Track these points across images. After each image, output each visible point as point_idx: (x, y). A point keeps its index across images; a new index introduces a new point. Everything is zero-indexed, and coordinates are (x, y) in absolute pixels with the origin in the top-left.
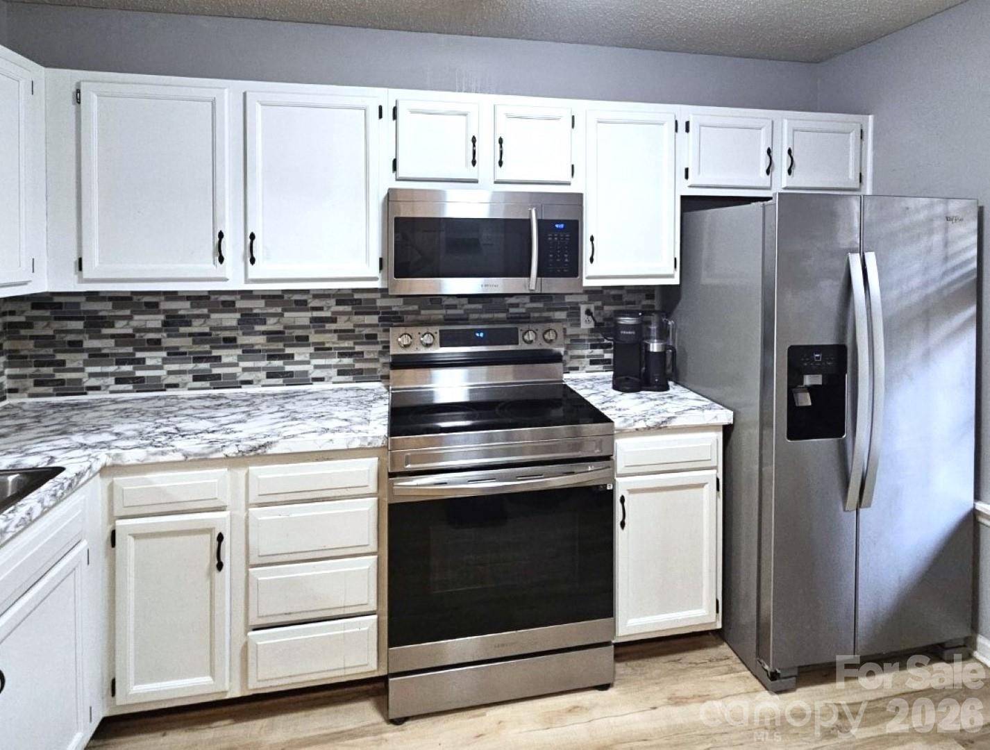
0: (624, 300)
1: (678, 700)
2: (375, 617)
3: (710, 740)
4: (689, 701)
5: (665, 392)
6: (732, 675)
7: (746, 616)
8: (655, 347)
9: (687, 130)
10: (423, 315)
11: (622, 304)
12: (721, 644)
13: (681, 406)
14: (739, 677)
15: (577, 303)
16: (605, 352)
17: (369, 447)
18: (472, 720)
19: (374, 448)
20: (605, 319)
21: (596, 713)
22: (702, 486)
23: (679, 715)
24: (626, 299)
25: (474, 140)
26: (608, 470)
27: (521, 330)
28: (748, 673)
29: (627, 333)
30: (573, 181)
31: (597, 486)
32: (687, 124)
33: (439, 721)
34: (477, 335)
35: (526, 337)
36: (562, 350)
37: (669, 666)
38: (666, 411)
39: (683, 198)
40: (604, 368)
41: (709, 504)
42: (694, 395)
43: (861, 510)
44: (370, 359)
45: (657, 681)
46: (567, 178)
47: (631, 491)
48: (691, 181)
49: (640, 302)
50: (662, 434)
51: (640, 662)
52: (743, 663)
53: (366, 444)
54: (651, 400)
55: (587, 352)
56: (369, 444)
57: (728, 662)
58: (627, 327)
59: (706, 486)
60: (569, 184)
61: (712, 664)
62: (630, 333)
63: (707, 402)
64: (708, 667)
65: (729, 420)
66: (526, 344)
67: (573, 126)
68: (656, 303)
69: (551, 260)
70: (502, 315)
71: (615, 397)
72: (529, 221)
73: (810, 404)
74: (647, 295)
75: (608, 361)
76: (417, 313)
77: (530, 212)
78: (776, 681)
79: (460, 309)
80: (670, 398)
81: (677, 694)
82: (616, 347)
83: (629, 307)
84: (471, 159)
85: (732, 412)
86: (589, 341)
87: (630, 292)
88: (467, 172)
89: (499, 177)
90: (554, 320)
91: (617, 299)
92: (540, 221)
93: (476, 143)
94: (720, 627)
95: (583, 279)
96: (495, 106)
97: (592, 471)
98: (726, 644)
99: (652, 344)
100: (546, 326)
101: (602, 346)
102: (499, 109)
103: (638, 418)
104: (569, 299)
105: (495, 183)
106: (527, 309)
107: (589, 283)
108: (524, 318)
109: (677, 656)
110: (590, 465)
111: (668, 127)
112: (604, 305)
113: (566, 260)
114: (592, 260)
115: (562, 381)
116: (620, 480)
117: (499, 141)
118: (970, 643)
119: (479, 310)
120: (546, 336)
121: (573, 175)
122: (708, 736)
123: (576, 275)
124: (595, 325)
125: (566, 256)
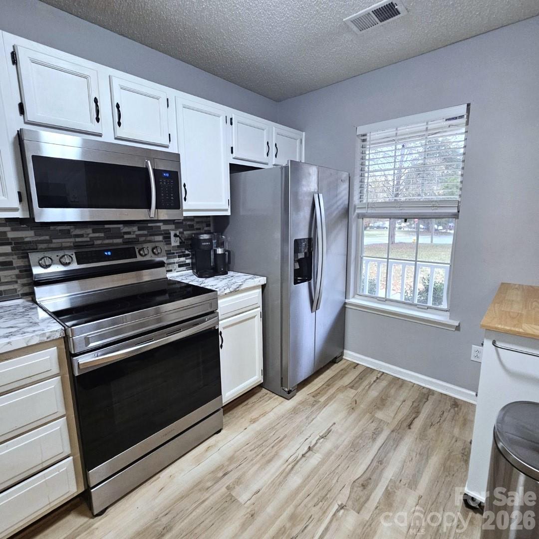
0: (195, 227)
1: (254, 421)
2: (71, 458)
4: (259, 418)
5: (227, 275)
6: (271, 399)
8: (220, 251)
9: (231, 124)
10: (54, 243)
11: (194, 230)
12: (262, 389)
13: (241, 279)
14: (274, 399)
15: (168, 230)
16: (186, 259)
17: (48, 340)
18: (152, 484)
19: (53, 340)
20: (185, 240)
21: (220, 445)
22: (254, 317)
23: (257, 426)
24: (196, 226)
25: (96, 101)
26: (215, 318)
27: (137, 248)
28: (277, 396)
30: (171, 145)
31: (211, 328)
32: (231, 119)
33: (131, 497)
34: (106, 253)
35: (141, 252)
36: (164, 259)
37: (244, 408)
38: (235, 282)
39: (230, 164)
40: (187, 268)
41: (258, 323)
42: (242, 274)
43: (316, 311)
44: (6, 282)
45: (242, 417)
46: (166, 142)
47: (224, 328)
48: (234, 155)
49: (203, 228)
50: (237, 294)
52: (273, 393)
53: (45, 339)
54: (224, 279)
55: (176, 260)
56: (48, 338)
57: (268, 395)
58: (205, 240)
59: (256, 317)
60: (167, 147)
61: (261, 399)
62: (207, 244)
63: (250, 276)
64: (261, 401)
65: (265, 282)
66: (143, 257)
67: (168, 106)
68: (212, 228)
69: (163, 198)
70: (119, 241)
71: (203, 280)
72: (147, 169)
73: (299, 267)
74: (207, 224)
75: (188, 264)
76: (50, 242)
77: (147, 163)
78: (289, 395)
79: (86, 237)
80: (232, 276)
81: (253, 418)
82: (193, 255)
83: (197, 231)
84: (95, 116)
85: (265, 278)
86: (177, 253)
87: (198, 223)
88: (93, 127)
89: (119, 134)
90: (155, 242)
91: (191, 227)
92: (154, 170)
93: (98, 104)
94: (262, 381)
95: (183, 211)
96: (109, 76)
97: (208, 320)
98: (264, 389)
99: (218, 249)
100: (153, 245)
101: (185, 256)
102: (114, 80)
103: (226, 288)
104: (164, 227)
105: (116, 139)
106: (137, 235)
107: (185, 214)
108: (136, 241)
109: (246, 403)
110: (207, 318)
111: (222, 120)
112: (184, 230)
113: (172, 198)
114: (185, 199)
115: (167, 278)
116: (220, 322)
117: (117, 106)
118: (342, 354)
119: (102, 237)
120: (155, 251)
121: (170, 141)
122: (273, 428)
123: (179, 208)
124: (180, 243)
125: (172, 195)
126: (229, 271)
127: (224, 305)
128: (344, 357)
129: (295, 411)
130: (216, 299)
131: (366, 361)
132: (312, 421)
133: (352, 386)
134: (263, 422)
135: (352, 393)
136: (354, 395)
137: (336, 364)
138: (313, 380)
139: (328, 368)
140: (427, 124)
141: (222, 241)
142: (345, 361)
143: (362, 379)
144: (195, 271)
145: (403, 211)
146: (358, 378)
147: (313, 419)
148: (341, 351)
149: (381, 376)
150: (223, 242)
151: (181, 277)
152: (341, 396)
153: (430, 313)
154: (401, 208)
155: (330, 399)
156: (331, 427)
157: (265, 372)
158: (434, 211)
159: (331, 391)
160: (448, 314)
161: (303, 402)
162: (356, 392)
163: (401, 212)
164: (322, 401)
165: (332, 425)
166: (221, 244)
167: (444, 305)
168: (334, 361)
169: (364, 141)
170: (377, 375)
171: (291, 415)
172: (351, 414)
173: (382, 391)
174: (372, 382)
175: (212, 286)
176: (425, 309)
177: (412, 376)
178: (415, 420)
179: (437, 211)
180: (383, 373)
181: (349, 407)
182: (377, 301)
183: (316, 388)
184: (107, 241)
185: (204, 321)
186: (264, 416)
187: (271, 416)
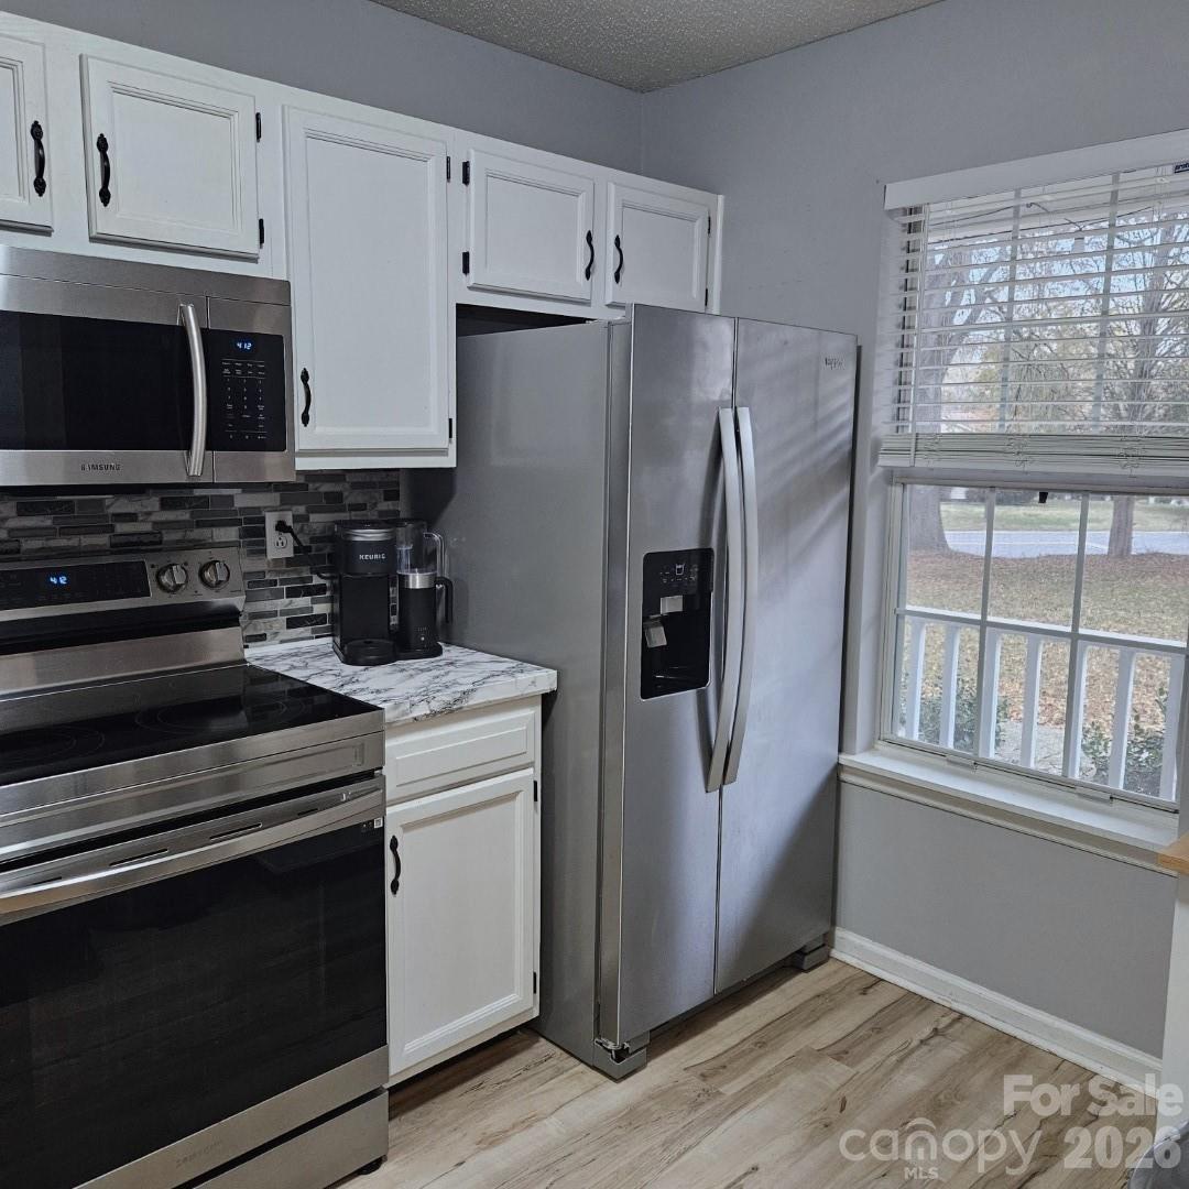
0: (347, 502)
1: (491, 1140)
3: (551, 1171)
4: (509, 1133)
5: (438, 658)
6: (561, 1077)
7: (577, 984)
8: (417, 581)
9: (466, 181)
11: (342, 510)
12: (535, 1041)
13: (477, 673)
14: (570, 1076)
15: (258, 509)
16: (314, 602)
20: (313, 540)
22: (512, 797)
23: (498, 1158)
24: (352, 498)
25: (36, 131)
26: (375, 793)
27: (153, 566)
28: (582, 1067)
29: (371, 557)
30: (263, 254)
31: (358, 826)
32: (466, 166)
34: (54, 580)
35: (165, 579)
36: (238, 602)
37: (467, 1098)
38: (455, 683)
39: (460, 307)
40: (313, 631)
41: (524, 818)
42: (487, 657)
43: (725, 788)
45: (455, 1125)
46: (251, 246)
47: (407, 828)
48: (472, 278)
49: (374, 505)
50: (456, 720)
51: (420, 1109)
52: (572, 1055)
54: (422, 671)
55: (282, 603)
57: (552, 1062)
58: (369, 547)
59: (519, 797)
60: (252, 259)
61: (529, 1073)
62: (376, 556)
63: (508, 664)
64: (525, 1080)
65: (551, 685)
66: (167, 595)
67: (259, 136)
68: (402, 507)
69: (231, 416)
70: (102, 540)
71: (355, 673)
72: (183, 331)
73: (665, 643)
74: (386, 493)
75: (320, 619)
77: (183, 312)
78: (620, 1064)
80: (452, 663)
81: (489, 1132)
82: (334, 588)
83: (354, 515)
84: (33, 176)
85: (555, 672)
86: (283, 582)
87: (355, 486)
88: (27, 208)
89: (102, 228)
90: (213, 545)
91: (334, 501)
92: (205, 334)
93: (43, 141)
94: (536, 1013)
95: (294, 455)
96: (81, 57)
97: (347, 801)
98: (542, 1040)
99: (411, 575)
100: (203, 556)
101: (309, 591)
102: (93, 68)
103: (416, 699)
104: (242, 501)
105: (93, 239)
106: (155, 523)
107: (303, 464)
108: (151, 543)
109: (476, 1081)
110: (345, 792)
111: (435, 168)
112: (311, 510)
113: (261, 417)
114: (305, 419)
115: (244, 661)
116: (389, 810)
117: (98, 145)
118: (827, 941)
119: (46, 528)
120: (207, 574)
121: (262, 240)
122: (548, 1167)
123: (282, 447)
124: (296, 550)
125: (261, 408)
126: (449, 643)
127: (403, 755)
128: (835, 953)
129: (632, 1118)
130: (379, 734)
131: (905, 971)
132: (680, 1155)
133: (841, 1052)
134: (521, 1146)
135: (835, 1074)
136: (844, 1079)
137: (803, 975)
138: (713, 1023)
139: (772, 987)
140: (1116, 180)
141: (430, 550)
142: (837, 965)
143: (879, 1030)
144: (338, 640)
145: (1028, 467)
146: (869, 1026)
147: (686, 1150)
148: (824, 927)
149: (950, 1025)
150: (435, 551)
151: (289, 661)
152: (797, 1081)
153: (1117, 816)
154: (1022, 457)
155: (756, 1088)
156: (740, 1179)
157: (547, 981)
158: (1127, 471)
159: (767, 1064)
160: (1174, 821)
161: (664, 1092)
162: (853, 1071)
163: (1020, 468)
164: (729, 1094)
165: (746, 1174)
166: (423, 559)
167: (1169, 793)
168: (794, 964)
169: (912, 228)
170: (937, 1021)
171: (619, 1132)
172: (818, 1145)
173: (943, 1076)
174: (915, 1043)
175: (378, 691)
176: (1104, 801)
177: (1054, 1034)
178: (1036, 1179)
179: (1136, 472)
180: (962, 1015)
181: (817, 1117)
182: (945, 764)
183: (719, 1049)
184: (63, 542)
185: (336, 802)
186: (530, 1126)
187: (552, 1128)
